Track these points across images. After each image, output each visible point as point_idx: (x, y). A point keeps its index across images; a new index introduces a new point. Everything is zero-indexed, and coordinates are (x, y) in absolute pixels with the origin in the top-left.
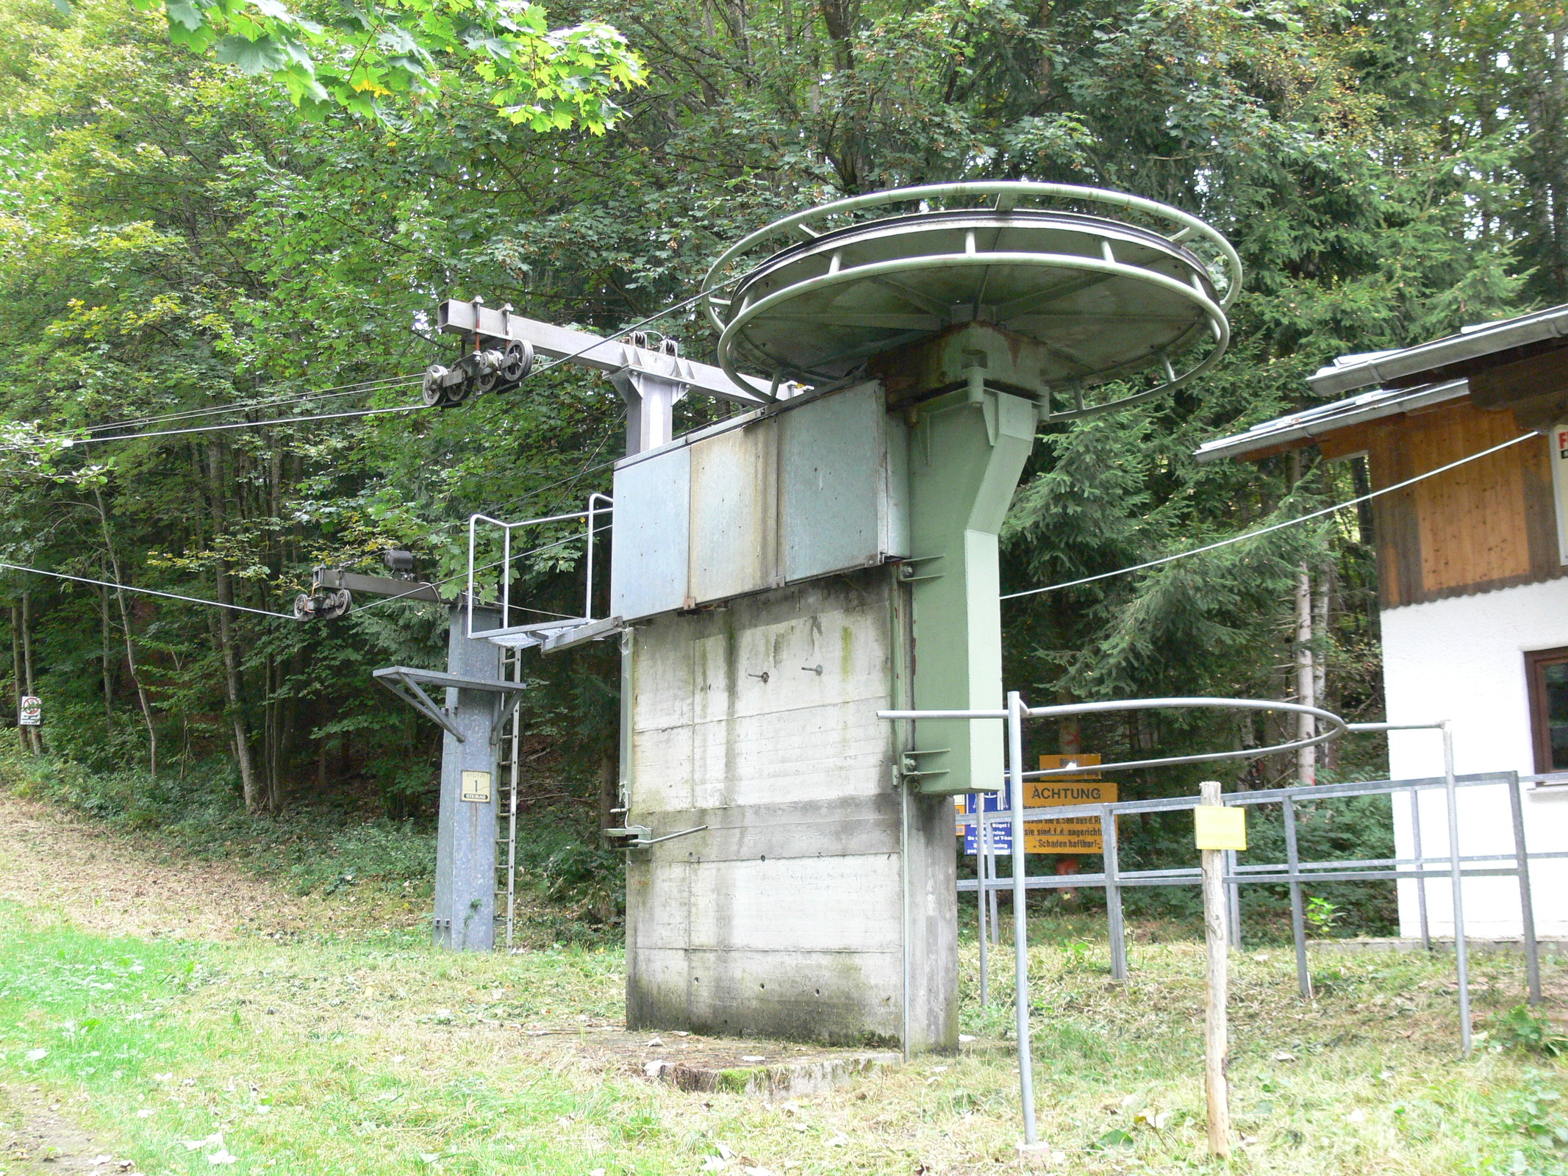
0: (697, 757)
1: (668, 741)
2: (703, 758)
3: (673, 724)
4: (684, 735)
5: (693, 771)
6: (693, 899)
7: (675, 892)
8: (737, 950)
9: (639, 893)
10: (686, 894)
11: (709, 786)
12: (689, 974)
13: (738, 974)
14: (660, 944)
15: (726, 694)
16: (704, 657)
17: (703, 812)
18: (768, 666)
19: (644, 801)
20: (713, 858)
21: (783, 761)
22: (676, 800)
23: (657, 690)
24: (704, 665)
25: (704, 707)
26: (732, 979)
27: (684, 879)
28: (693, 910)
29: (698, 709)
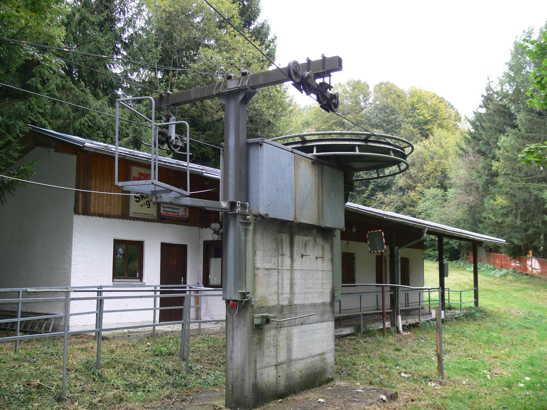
0: (280, 283)
1: (269, 274)
2: (282, 284)
3: (271, 267)
4: (275, 273)
5: (278, 289)
6: (278, 343)
7: (272, 342)
8: (294, 361)
9: (257, 344)
10: (276, 342)
11: (284, 296)
12: (277, 375)
13: (294, 370)
14: (266, 365)
15: (290, 259)
16: (282, 241)
17: (283, 306)
18: (303, 252)
19: (259, 301)
20: (286, 325)
21: (308, 288)
22: (272, 301)
23: (264, 250)
24: (282, 244)
25: (282, 263)
26: (292, 373)
27: (275, 335)
28: (278, 348)
29: (280, 262)
